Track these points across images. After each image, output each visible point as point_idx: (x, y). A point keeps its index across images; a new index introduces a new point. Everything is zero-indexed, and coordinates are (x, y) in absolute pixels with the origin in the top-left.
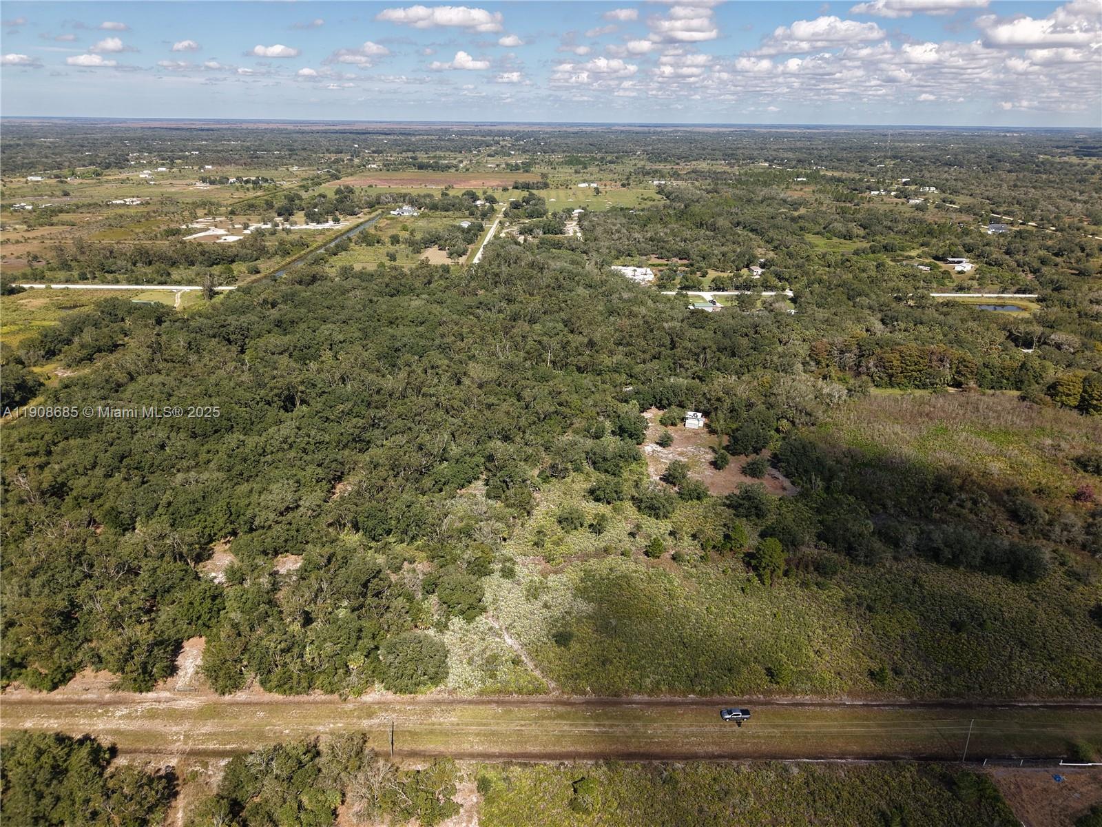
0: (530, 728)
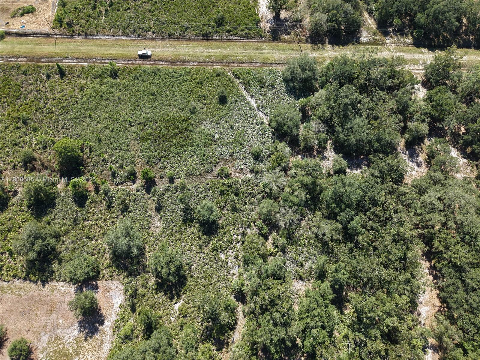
0: (240, 51)
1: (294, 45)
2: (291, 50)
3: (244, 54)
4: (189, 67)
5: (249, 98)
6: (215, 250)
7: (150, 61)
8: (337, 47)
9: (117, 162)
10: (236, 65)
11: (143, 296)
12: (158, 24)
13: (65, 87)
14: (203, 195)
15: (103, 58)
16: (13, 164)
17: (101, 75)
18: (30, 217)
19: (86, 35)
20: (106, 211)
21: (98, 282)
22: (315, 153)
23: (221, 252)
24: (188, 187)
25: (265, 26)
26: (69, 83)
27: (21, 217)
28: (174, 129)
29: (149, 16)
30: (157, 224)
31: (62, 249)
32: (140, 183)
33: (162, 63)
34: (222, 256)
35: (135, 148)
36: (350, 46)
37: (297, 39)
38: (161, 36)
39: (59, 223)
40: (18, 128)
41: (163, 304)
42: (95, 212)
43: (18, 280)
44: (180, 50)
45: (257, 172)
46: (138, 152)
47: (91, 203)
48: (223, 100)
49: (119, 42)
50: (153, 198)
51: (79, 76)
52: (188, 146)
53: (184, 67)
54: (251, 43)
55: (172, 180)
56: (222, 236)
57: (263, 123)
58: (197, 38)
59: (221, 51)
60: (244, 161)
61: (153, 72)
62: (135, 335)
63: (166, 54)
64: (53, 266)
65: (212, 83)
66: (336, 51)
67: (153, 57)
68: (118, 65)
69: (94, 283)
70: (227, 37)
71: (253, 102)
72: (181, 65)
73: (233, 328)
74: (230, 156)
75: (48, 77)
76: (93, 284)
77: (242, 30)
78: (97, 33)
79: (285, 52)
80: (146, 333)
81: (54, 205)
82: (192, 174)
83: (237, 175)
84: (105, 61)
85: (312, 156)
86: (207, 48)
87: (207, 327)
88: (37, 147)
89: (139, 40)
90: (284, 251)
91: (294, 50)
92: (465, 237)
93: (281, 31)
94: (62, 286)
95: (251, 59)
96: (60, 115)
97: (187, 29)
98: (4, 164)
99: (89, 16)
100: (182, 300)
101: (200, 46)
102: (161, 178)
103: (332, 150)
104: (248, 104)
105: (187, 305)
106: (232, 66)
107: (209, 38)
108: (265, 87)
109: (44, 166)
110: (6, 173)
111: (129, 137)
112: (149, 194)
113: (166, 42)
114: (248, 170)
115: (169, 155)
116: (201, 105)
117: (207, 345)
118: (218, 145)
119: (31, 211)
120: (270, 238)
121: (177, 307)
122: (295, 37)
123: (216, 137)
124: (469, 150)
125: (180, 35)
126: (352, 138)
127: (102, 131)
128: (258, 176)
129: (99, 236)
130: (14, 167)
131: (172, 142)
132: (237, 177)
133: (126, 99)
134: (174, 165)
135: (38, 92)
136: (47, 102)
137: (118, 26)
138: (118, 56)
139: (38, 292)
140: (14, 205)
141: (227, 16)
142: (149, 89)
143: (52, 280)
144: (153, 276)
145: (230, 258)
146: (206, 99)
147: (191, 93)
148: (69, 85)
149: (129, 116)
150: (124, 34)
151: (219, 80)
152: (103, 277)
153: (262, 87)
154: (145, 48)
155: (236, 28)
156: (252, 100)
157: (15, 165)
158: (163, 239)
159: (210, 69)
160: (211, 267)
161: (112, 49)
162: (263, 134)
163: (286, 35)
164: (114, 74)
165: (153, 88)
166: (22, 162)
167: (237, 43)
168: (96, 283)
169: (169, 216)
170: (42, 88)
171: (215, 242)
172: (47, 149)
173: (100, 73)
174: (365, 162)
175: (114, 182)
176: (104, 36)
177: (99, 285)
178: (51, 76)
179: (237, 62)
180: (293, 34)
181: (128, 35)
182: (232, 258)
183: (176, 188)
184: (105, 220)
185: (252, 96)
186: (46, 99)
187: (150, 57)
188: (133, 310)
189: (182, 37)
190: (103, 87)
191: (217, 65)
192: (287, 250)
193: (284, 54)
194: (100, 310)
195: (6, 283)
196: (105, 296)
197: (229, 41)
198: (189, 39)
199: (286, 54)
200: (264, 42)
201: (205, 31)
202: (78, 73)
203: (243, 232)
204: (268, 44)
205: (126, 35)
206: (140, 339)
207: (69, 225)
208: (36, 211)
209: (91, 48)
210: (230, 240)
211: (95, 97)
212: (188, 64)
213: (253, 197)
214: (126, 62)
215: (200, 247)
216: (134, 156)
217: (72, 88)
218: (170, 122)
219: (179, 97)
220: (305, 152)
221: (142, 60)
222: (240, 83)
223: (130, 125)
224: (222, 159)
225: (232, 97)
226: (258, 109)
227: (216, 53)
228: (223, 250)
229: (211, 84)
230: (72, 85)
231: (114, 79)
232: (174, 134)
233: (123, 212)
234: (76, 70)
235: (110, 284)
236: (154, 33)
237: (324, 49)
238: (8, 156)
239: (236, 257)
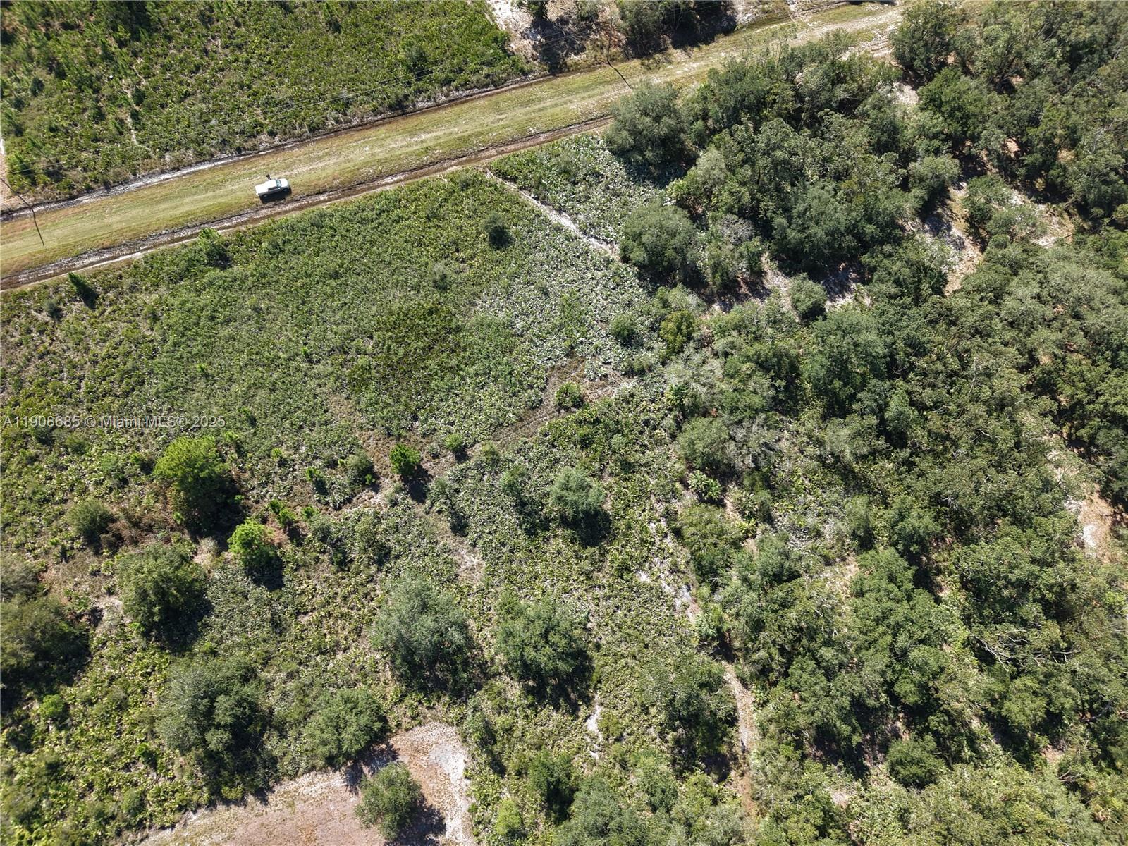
0: (491, 119)
1: (604, 72)
2: (601, 84)
3: (501, 123)
4: (388, 188)
5: (554, 217)
6: (623, 570)
7: (293, 201)
8: (695, 49)
9: (315, 458)
10: (493, 152)
11: (509, 731)
12: (276, 109)
13: (109, 325)
14: (545, 463)
15: (175, 229)
16: (60, 547)
17: (188, 270)
18: (161, 657)
19: (107, 186)
20: (340, 574)
21: (391, 742)
22: (744, 289)
23: (637, 570)
24: (505, 454)
25: (523, 47)
26: (114, 311)
27: (137, 664)
28: (418, 337)
29: (245, 98)
30: (471, 562)
31: (271, 700)
32: (390, 485)
33: (322, 197)
34: (643, 578)
35: (342, 410)
36: (722, 40)
37: (603, 58)
38: (293, 136)
39: (240, 645)
40: (33, 459)
41: (560, 731)
42: (315, 589)
43: (195, 812)
44: (351, 156)
45: (642, 373)
46: (356, 418)
47: (295, 570)
48: (500, 239)
49: (198, 180)
50: (435, 508)
51: (133, 289)
52: (466, 365)
53: (378, 191)
54: (508, 95)
55: (461, 453)
56: (627, 535)
57: (609, 261)
58: (379, 117)
59: (448, 131)
60: (601, 358)
61: (312, 225)
62: (528, 821)
63: (324, 174)
64: (268, 747)
65: (459, 208)
66: (696, 60)
67: (295, 190)
68: (222, 233)
69: (383, 746)
70: (447, 96)
71: (565, 221)
72: (370, 189)
73: (732, 720)
74: (567, 355)
75: (56, 313)
76: (382, 751)
77: (475, 72)
78: (134, 174)
79: (591, 93)
80: (550, 808)
81: (208, 609)
82: (501, 425)
83: (600, 392)
84: (183, 234)
85: (740, 299)
86: (413, 133)
87: (677, 742)
88: (103, 489)
89: (242, 160)
90: (769, 519)
91: (608, 83)
92: (1117, 356)
93: (562, 49)
94: (310, 784)
95: (523, 130)
96: (126, 394)
97: (348, 103)
98: (36, 557)
99: (96, 140)
100: (597, 707)
101: (394, 133)
102: (434, 458)
103: (776, 271)
104: (558, 229)
105: (614, 712)
106: (485, 158)
107: (408, 110)
108: (581, 181)
109: (143, 528)
110: (50, 575)
111: (318, 390)
112: (423, 502)
113: (311, 146)
114: (619, 374)
115: (432, 400)
116: (457, 266)
117: (693, 779)
118: (531, 341)
119: (156, 641)
120: (729, 502)
121: (592, 725)
122: (599, 54)
123: (519, 324)
124: (1039, 184)
125: (338, 121)
126: (818, 232)
127: (247, 398)
128: (648, 377)
129: (346, 638)
130: (65, 556)
131: (426, 368)
132: (601, 398)
133: (272, 307)
134: (452, 418)
135: (47, 359)
136: (79, 373)
137: (179, 143)
138: (209, 213)
139: (258, 821)
140: (105, 644)
141: (428, 48)
142: (318, 266)
143: (278, 780)
144: (512, 679)
145: (662, 576)
146: (460, 247)
147: (420, 244)
148: (116, 316)
149: (297, 342)
150: (202, 157)
151: (473, 195)
152: (398, 726)
153: (575, 183)
154: (268, 176)
155: (461, 70)
156: (564, 219)
157: (64, 552)
158: (498, 589)
159: (441, 178)
160: (629, 611)
161: (187, 200)
162: (618, 285)
163: (576, 54)
164: (220, 258)
165: (329, 262)
166: (79, 538)
167: (477, 103)
168: (388, 744)
169: (490, 533)
170: (50, 345)
171: (615, 553)
172: (131, 485)
173: (183, 264)
174: (854, 275)
175: (327, 503)
176: (152, 175)
177: (396, 747)
178: (61, 310)
179: (494, 146)
180: (590, 47)
181: (211, 158)
182: (667, 573)
183: (479, 466)
184: (345, 598)
185: (560, 210)
186: (75, 367)
187: (287, 191)
188: (500, 770)
189: (343, 125)
190: (205, 295)
191: (452, 166)
192: (776, 513)
193: (589, 97)
194: (424, 799)
195: (168, 831)
196: (421, 767)
197: (456, 104)
198: (363, 126)
199: (593, 96)
200: (535, 83)
201: (393, 96)
202: (128, 281)
203: (666, 509)
204: (545, 86)
205: (208, 157)
206: (541, 827)
207: (265, 641)
208: (170, 639)
209: (134, 212)
210: (645, 536)
211: (197, 324)
212: (384, 181)
213: (655, 429)
214: (234, 222)
215: (588, 576)
216: (350, 429)
217: (130, 322)
218: (401, 324)
219: (396, 263)
220: (724, 294)
221: (271, 204)
222: (521, 188)
223: (311, 362)
224: (552, 368)
225: (515, 225)
226: (585, 233)
227: (438, 138)
228: (640, 564)
229: (457, 212)
230: (126, 315)
231: (224, 268)
232: (423, 349)
233: (380, 564)
234: (121, 277)
235: (420, 735)
236: (272, 134)
237: (670, 62)
238: (37, 533)
239: (675, 570)
